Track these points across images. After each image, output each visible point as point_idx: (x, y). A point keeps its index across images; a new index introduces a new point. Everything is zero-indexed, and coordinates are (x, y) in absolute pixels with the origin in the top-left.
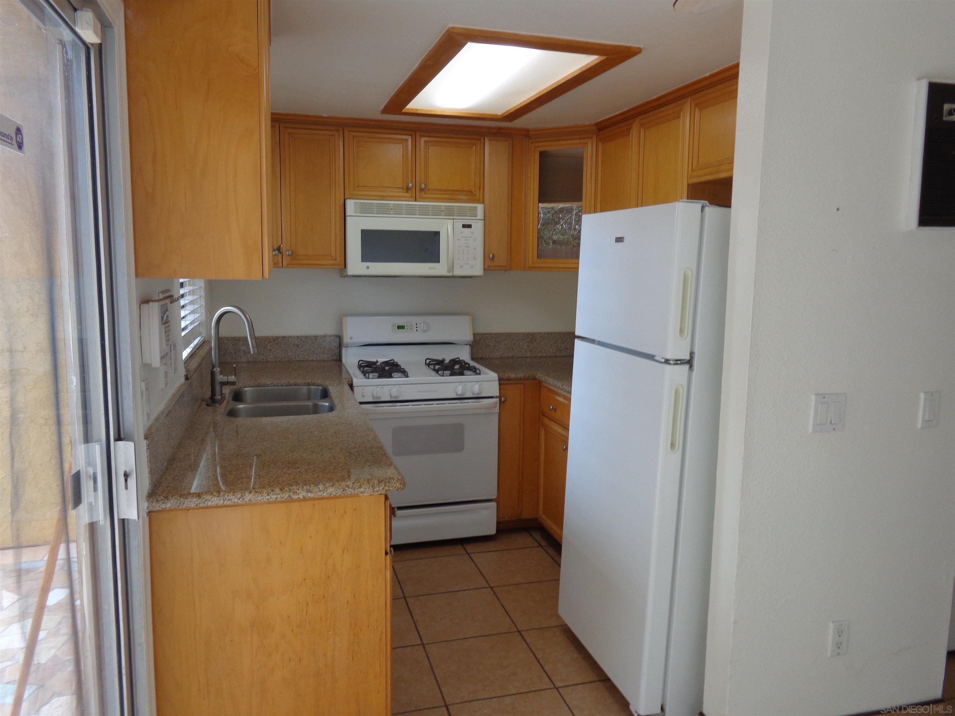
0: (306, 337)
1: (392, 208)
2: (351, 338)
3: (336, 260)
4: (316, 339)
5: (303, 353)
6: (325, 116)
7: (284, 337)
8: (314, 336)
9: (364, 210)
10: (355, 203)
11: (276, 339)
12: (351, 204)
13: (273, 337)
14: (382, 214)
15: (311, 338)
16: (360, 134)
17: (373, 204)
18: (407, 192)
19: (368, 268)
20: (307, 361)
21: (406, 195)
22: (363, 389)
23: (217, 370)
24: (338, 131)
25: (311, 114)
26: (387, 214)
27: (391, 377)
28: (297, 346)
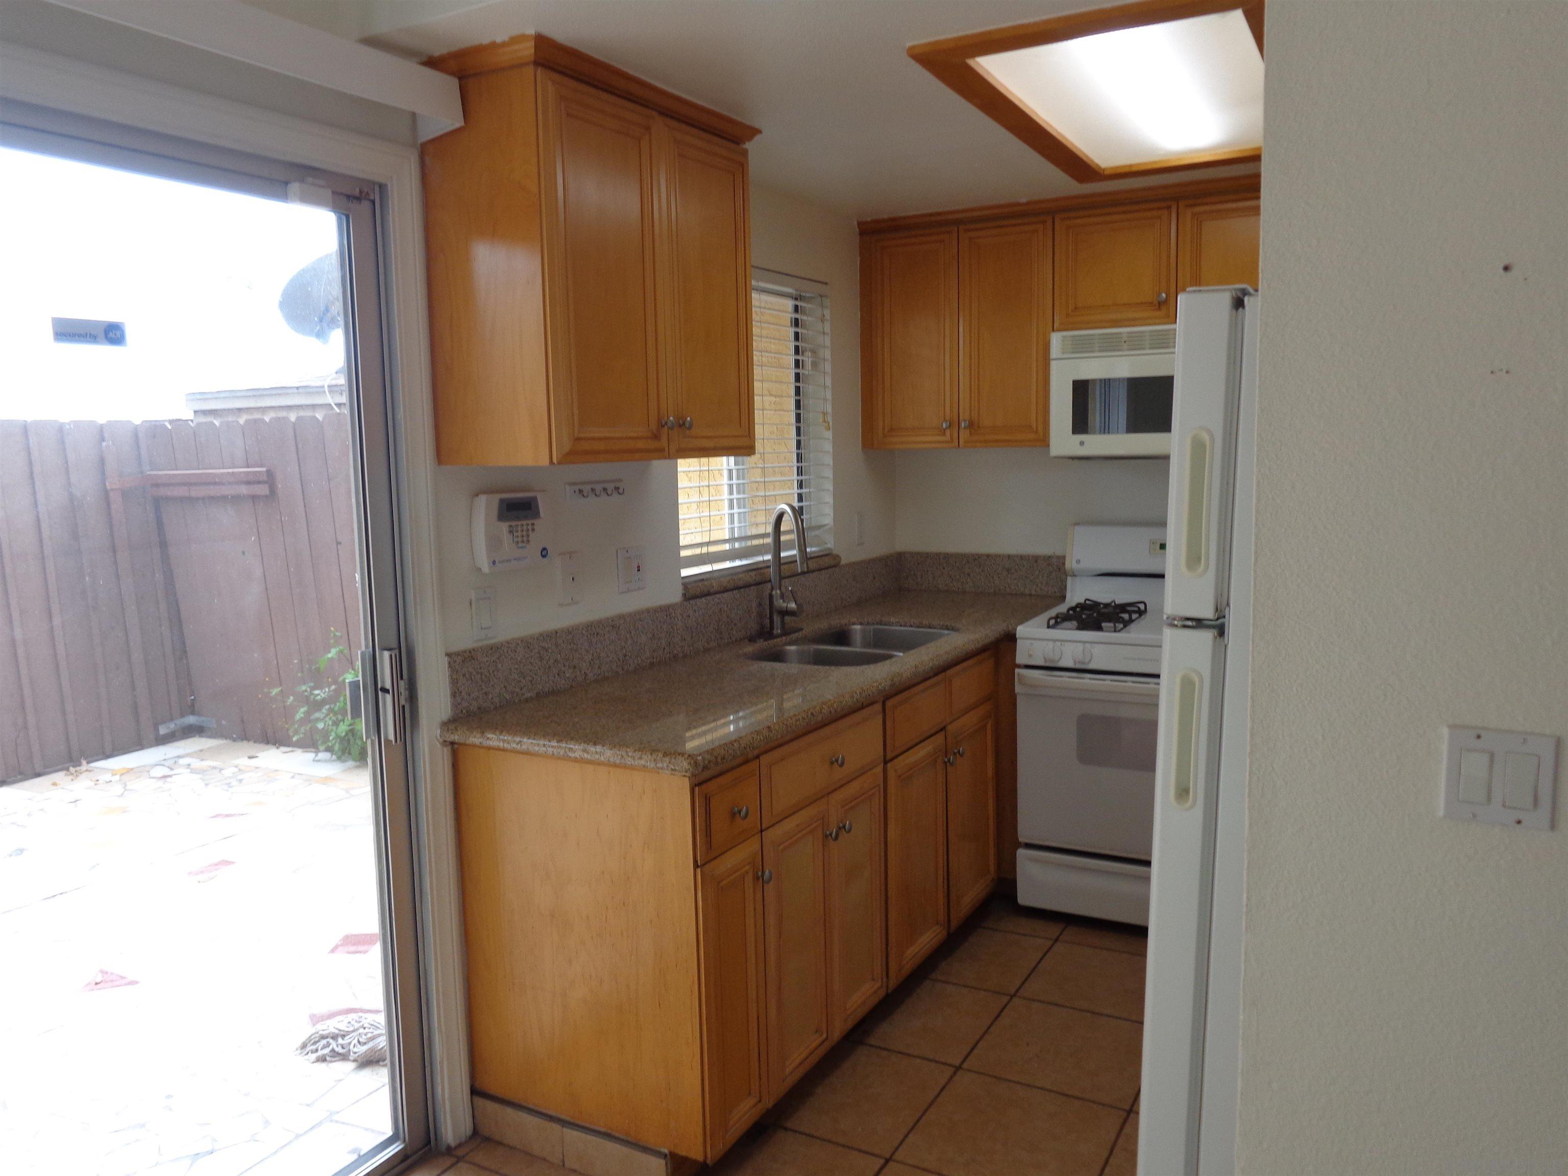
0: (1022, 557)
1: (1126, 339)
2: (1078, 562)
3: (1037, 432)
4: (1036, 561)
5: (1016, 582)
6: (1024, 200)
7: (988, 556)
8: (1033, 556)
9: (1080, 348)
10: (1064, 337)
11: (977, 557)
12: (1056, 339)
13: (973, 555)
14: (1111, 351)
15: (1029, 557)
16: (1079, 221)
17: (1093, 335)
18: (1159, 309)
19: (1082, 443)
20: (1022, 595)
21: (1158, 313)
22: (1032, 644)
23: (776, 593)
24: (1044, 222)
25: (1002, 202)
26: (1139, 349)
27: (1099, 628)
28: (1008, 570)
